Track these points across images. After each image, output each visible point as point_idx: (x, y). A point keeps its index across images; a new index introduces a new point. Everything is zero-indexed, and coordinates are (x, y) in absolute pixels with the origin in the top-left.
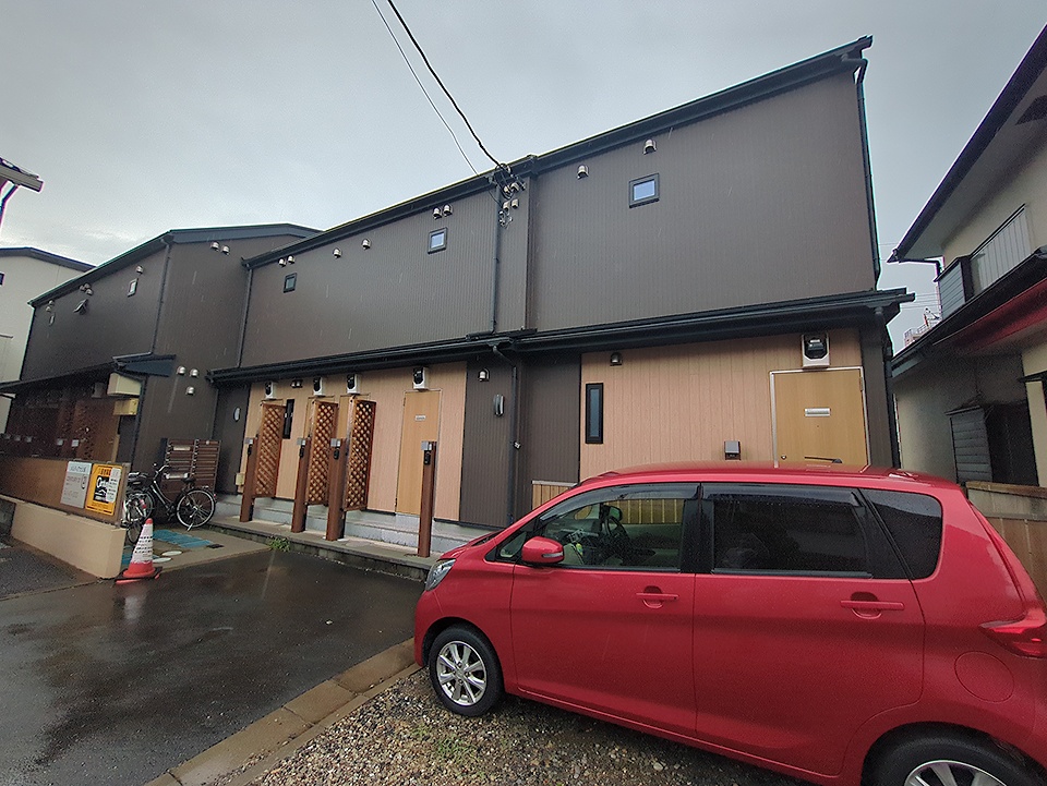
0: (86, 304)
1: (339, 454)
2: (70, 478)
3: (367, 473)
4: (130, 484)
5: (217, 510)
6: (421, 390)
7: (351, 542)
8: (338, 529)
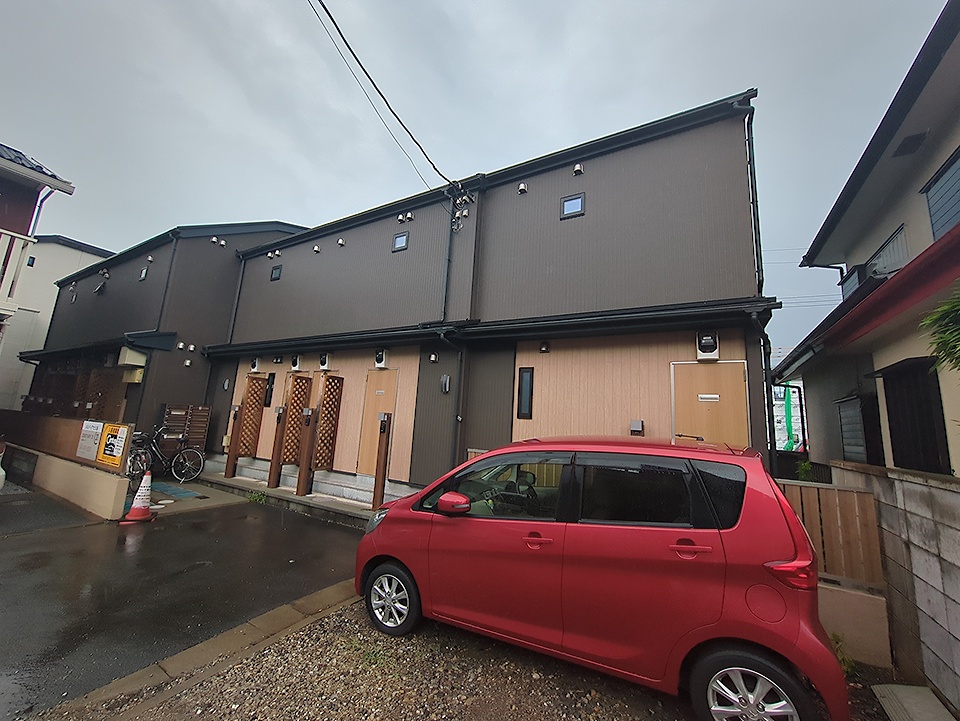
0: (103, 286)
1: (311, 421)
2: (85, 435)
3: (334, 439)
4: (134, 441)
5: (206, 467)
6: (381, 369)
7: (317, 497)
8: (307, 486)
